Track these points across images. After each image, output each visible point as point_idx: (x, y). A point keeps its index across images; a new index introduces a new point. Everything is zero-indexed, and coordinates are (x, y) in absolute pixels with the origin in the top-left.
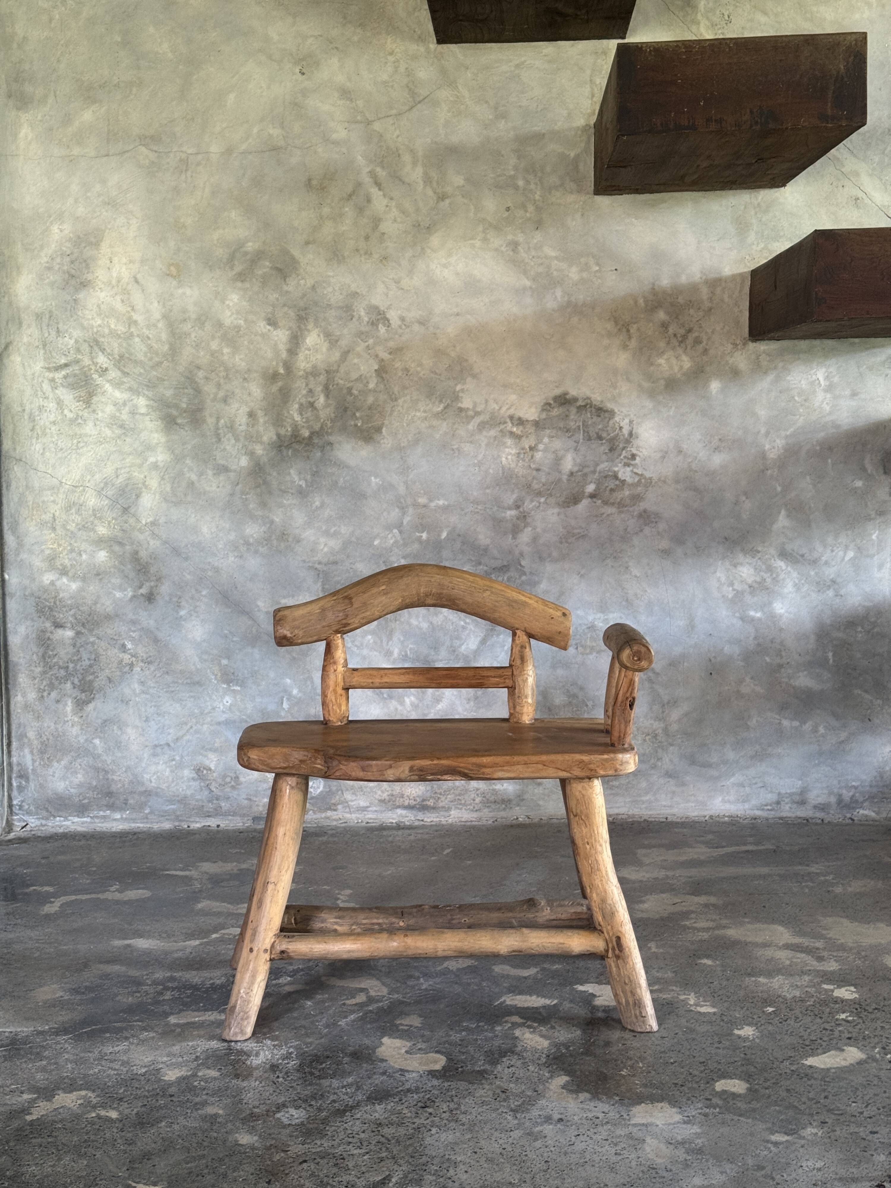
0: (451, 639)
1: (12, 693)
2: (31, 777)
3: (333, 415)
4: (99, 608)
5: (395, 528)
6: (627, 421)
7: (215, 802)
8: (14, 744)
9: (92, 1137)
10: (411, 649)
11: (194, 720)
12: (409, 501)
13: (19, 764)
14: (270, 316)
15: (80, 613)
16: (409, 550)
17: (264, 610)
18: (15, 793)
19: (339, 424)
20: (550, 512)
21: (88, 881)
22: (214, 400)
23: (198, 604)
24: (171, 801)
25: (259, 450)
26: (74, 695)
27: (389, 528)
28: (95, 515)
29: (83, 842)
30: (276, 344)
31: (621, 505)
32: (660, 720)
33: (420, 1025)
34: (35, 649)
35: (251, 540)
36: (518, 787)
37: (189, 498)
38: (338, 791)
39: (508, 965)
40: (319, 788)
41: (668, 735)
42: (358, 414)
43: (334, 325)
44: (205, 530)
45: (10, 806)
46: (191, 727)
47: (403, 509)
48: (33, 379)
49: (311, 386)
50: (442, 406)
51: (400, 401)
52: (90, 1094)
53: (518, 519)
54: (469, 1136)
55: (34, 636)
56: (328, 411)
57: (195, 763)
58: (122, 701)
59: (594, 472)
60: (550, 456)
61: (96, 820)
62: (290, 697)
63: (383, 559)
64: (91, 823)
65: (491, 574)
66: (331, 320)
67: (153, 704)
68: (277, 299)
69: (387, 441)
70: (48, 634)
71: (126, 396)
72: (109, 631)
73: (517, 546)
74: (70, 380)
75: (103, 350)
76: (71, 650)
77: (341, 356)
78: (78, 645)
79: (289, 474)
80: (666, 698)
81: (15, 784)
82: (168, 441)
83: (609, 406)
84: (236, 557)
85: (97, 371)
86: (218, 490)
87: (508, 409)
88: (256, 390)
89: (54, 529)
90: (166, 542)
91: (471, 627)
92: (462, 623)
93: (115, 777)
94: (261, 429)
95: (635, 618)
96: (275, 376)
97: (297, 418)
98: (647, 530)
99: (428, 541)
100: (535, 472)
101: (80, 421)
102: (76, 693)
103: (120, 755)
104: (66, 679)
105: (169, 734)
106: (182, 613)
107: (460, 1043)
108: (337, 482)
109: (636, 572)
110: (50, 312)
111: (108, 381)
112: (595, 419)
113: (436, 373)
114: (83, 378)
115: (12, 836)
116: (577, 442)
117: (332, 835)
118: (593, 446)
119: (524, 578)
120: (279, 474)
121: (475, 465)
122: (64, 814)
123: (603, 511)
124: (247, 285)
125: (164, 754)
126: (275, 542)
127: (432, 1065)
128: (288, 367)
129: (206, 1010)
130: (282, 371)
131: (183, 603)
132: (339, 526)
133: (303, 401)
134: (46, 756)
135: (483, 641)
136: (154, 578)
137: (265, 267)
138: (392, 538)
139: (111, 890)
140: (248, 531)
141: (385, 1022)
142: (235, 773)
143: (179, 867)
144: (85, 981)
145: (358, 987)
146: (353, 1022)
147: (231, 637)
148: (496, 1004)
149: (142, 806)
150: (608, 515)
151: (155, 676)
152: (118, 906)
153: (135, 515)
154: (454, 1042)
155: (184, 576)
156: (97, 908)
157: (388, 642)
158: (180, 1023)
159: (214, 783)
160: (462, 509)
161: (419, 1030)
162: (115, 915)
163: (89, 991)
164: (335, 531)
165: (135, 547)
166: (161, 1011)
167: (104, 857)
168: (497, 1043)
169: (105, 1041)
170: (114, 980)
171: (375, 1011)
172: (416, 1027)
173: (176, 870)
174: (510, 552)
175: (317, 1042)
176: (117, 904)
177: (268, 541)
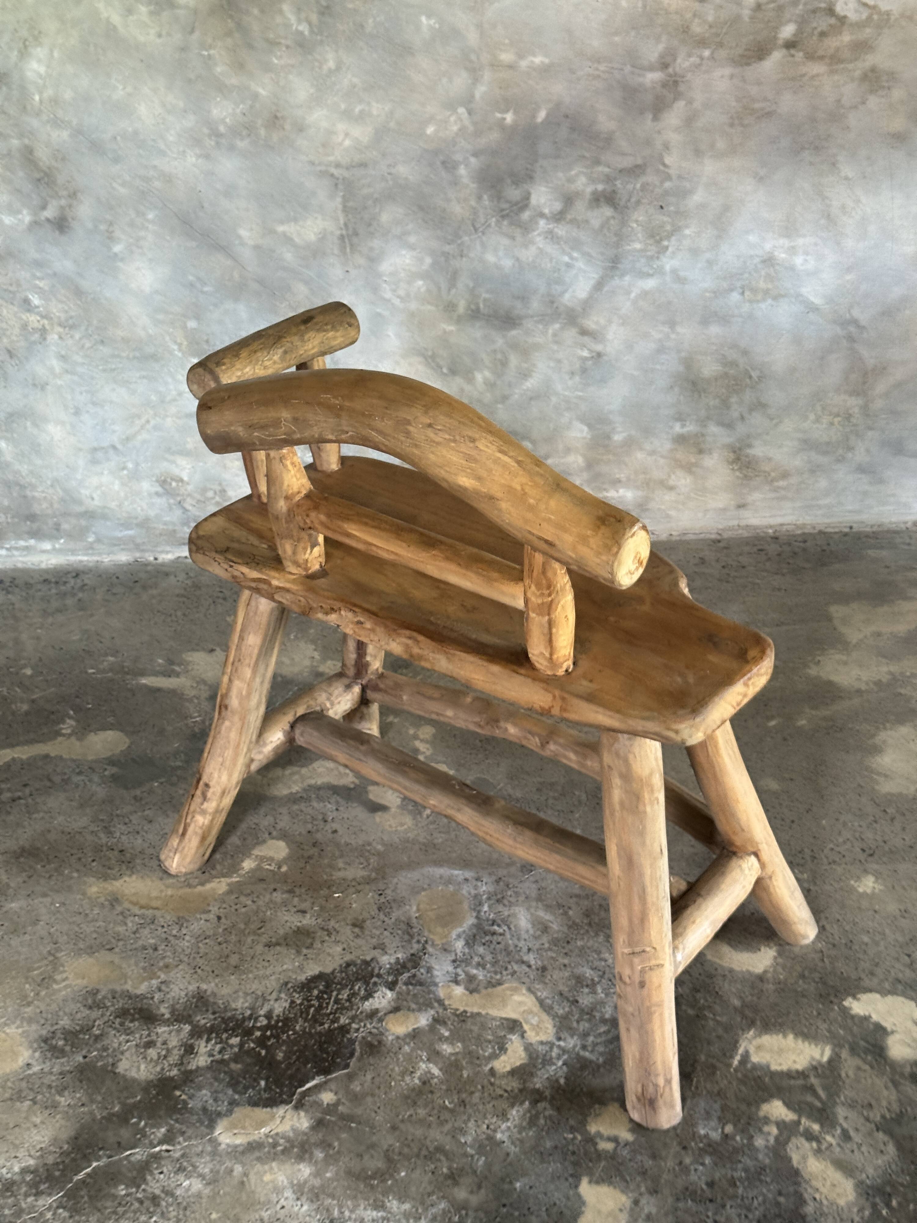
0: (548, 284)
5: (463, 104)
10: (485, 300)
11: (151, 412)
12: (485, 58)
16: (483, 142)
17: (251, 243)
20: (718, 73)
21: (25, 707)
23: (142, 233)
24: (126, 525)
27: (451, 106)
31: (835, 59)
32: (858, 394)
33: (630, 1138)
35: (222, 129)
36: (640, 493)
37: (111, 55)
39: (723, 939)
41: (868, 415)
44: (143, 110)
46: (148, 422)
47: (475, 72)
53: (664, 85)
57: (157, 471)
58: (34, 385)
59: (795, 3)
61: (16, 553)
63: (441, 158)
64: (7, 556)
65: (615, 179)
67: (84, 388)
72: (1, 279)
73: (659, 132)
79: (281, 12)
80: (870, 362)
84: (199, 156)
86: (158, 41)
90: (79, 132)
91: (580, 264)
92: (566, 259)
93: (36, 494)
95: (838, 243)
98: (873, 102)
99: (515, 126)
100: (697, 5)
103: (39, 462)
105: (114, 432)
106: (117, 248)
108: (362, 26)
109: (847, 170)
119: (667, 185)
120: (262, 11)
123: (805, 70)
125: (108, 460)
126: (262, 132)
129: (272, 1102)
131: (118, 234)
132: (369, 103)
135: (599, 286)
136: (65, 193)
138: (455, 122)
139: (64, 731)
140: (216, 112)
141: (572, 1130)
142: (220, 484)
143: (159, 665)
144: (61, 1013)
145: (504, 1016)
146: (520, 1133)
147: (198, 285)
148: (736, 1062)
149: (82, 533)
150: (813, 77)
151: (83, 347)
152: (83, 778)
153: (23, 88)
154: (699, 1192)
155: (113, 188)
156: (48, 784)
157: (449, 290)
158: (236, 1146)
159: (189, 500)
160: (572, 71)
161: (634, 1151)
162: (82, 806)
163: (72, 1046)
164: (362, 112)
165: (26, 141)
166: (199, 1105)
167: (38, 638)
168: (769, 1191)
169: (120, 1210)
170: (107, 1008)
171: (547, 1093)
172: (626, 1144)
173: (156, 674)
174: (648, 142)
175: (474, 1200)
176: (80, 773)
177: (249, 128)
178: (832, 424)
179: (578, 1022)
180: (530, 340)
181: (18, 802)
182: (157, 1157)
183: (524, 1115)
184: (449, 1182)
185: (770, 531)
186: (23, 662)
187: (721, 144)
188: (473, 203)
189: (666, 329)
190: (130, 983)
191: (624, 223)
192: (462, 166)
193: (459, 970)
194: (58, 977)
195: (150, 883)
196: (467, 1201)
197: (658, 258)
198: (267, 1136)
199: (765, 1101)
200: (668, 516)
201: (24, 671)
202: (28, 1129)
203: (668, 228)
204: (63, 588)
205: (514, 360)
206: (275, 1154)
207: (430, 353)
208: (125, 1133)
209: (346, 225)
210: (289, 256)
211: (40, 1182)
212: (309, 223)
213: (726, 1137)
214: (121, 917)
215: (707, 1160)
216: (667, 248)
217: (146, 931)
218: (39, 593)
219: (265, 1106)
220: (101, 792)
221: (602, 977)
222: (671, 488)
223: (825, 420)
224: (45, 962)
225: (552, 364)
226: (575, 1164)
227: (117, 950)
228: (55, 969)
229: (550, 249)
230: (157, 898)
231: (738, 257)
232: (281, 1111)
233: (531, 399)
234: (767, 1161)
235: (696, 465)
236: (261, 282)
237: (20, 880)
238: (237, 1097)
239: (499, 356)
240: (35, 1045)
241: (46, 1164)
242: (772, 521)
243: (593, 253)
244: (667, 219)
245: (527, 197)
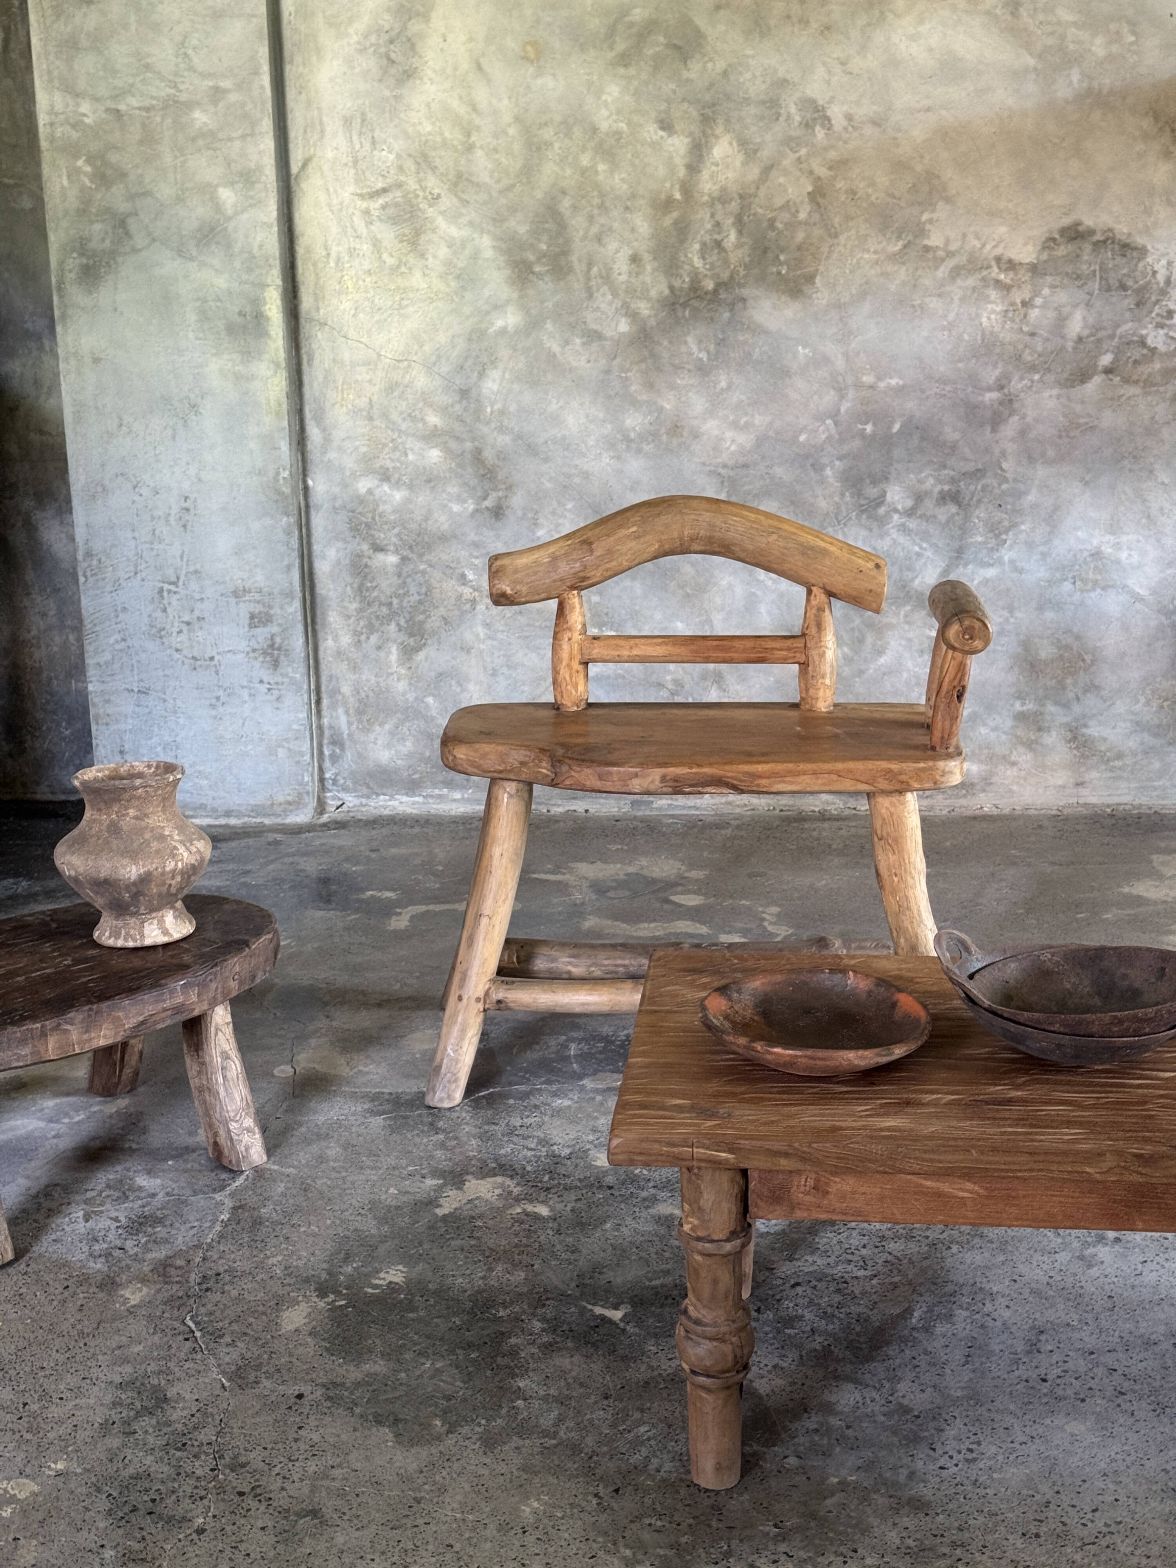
0: (901, 570)
1: (321, 635)
2: (347, 743)
3: (747, 259)
4: (430, 525)
5: (830, 417)
6: (1164, 262)
8: (325, 702)
9: (524, 1241)
12: (850, 380)
13: (331, 727)
14: (663, 115)
15: (406, 532)
16: (846, 448)
18: (327, 764)
19: (756, 271)
20: (1046, 394)
21: (437, 886)
22: (585, 238)
25: (644, 309)
26: (400, 640)
27: (820, 418)
28: (424, 400)
29: (417, 830)
30: (671, 158)
31: (1148, 383)
34: (349, 579)
35: (632, 435)
37: (549, 376)
42: (782, 258)
43: (753, 129)
44: (571, 420)
45: (322, 780)
47: (841, 391)
48: (341, 210)
49: (718, 217)
50: (900, 244)
51: (842, 239)
52: (508, 1181)
53: (1001, 403)
54: (1002, 1258)
55: (347, 561)
56: (740, 253)
58: (462, 649)
59: (1112, 337)
60: (1051, 314)
61: (430, 801)
63: (811, 461)
64: (423, 803)
65: (960, 481)
66: (748, 121)
67: (502, 652)
68: (674, 92)
69: (821, 296)
70: (365, 560)
71: (465, 233)
72: (444, 557)
73: (997, 442)
74: (391, 211)
75: (434, 169)
76: (395, 581)
77: (762, 173)
78: (405, 574)
79: (686, 343)
81: (327, 752)
82: (521, 297)
83: (1140, 240)
84: (612, 458)
85: (425, 198)
86: (588, 365)
87: (995, 247)
88: (643, 226)
89: (371, 418)
90: (519, 437)
91: (929, 553)
92: (917, 549)
94: (648, 279)
95: (1158, 541)
96: (668, 204)
97: (698, 263)
99: (874, 435)
100: (1028, 338)
101: (403, 269)
102: (402, 637)
104: (389, 618)
108: (750, 354)
109: (1164, 477)
110: (363, 114)
111: (441, 213)
112: (1118, 259)
113: (894, 197)
114: (408, 208)
115: (325, 818)
116: (1091, 294)
117: (738, 827)
118: (1114, 300)
119: (1005, 486)
120: (671, 343)
121: (943, 328)
122: (390, 791)
123: (1122, 392)
124: (632, 71)
126: (664, 438)
128: (687, 189)
130: (678, 196)
131: (541, 520)
132: (752, 416)
133: (707, 238)
134: (365, 718)
136: (503, 486)
137: (657, 44)
138: (824, 432)
140: (629, 422)
143: (549, 867)
150: (1129, 398)
151: (504, 617)
153: (478, 401)
155: (542, 483)
160: (923, 391)
164: (746, 422)
165: (477, 444)
166: (571, 1070)
169: (510, 1110)
174: (987, 450)
177: (654, 435)
178: (1162, 707)
180: (885, 621)
182: (538, 1090)
185: (1108, 809)
186: (436, 863)
187: (1051, 453)
188: (837, 499)
189: (1007, 614)
191: (967, 518)
192: (829, 468)
197: (997, 550)
200: (1011, 791)
201: (436, 867)
203: (1006, 523)
205: (870, 639)
216: (1005, 541)
222: (1014, 764)
223: (1155, 703)
229: (902, 540)
231: (1069, 551)
233: (885, 674)
235: (1036, 742)
239: (857, 634)
242: (1109, 800)
243: (940, 544)
244: (1004, 516)
245: (884, 494)
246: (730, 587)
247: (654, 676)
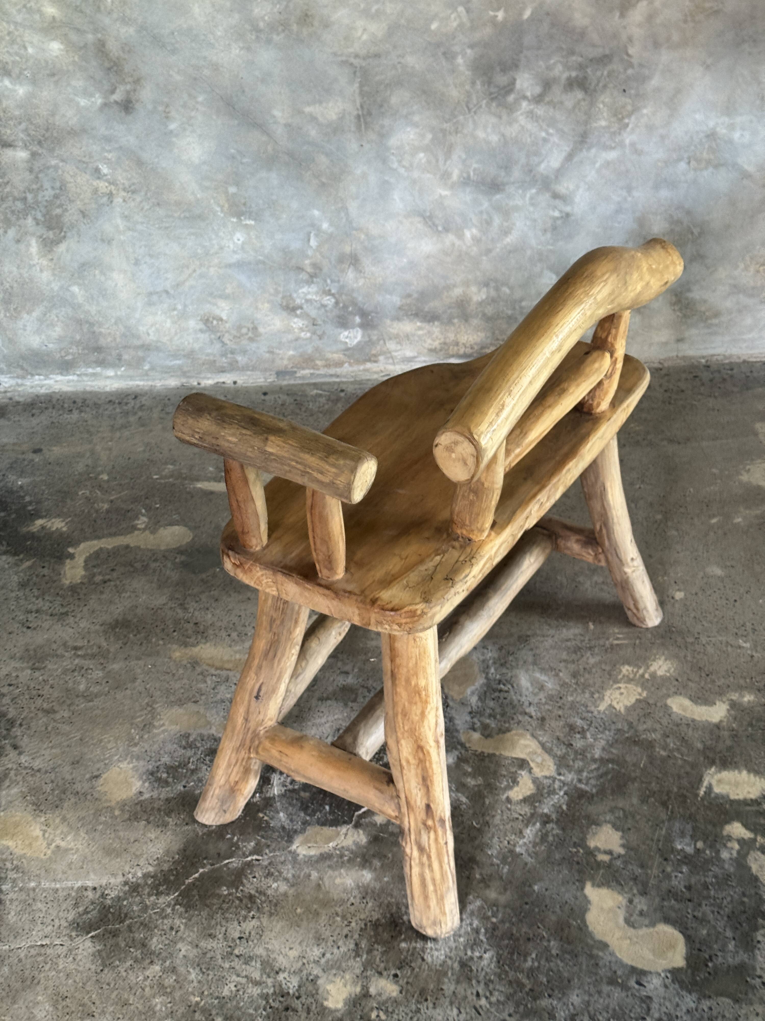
0: (528, 156)
4: (58, 120)
5: (462, 4)
7: (229, 356)
10: (475, 170)
11: (198, 263)
15: (33, 127)
16: (477, 36)
17: (282, 121)
21: (106, 506)
23: (193, 114)
24: (175, 356)
26: (38, 234)
27: (453, 5)
33: (622, 851)
35: (261, 24)
38: (379, 340)
39: (685, 696)
40: (355, 337)
44: (196, 9)
46: (195, 271)
57: (202, 313)
58: (103, 240)
61: (85, 378)
62: (319, 230)
63: (442, 50)
64: (78, 381)
65: (587, 67)
67: (143, 243)
72: (76, 152)
73: (625, 27)
76: (28, 176)
78: (37, 170)
84: (241, 49)
90: (143, 28)
91: (555, 139)
92: (543, 134)
93: (103, 330)
99: (505, 22)
102: (40, 230)
103: (105, 304)
104: (25, 213)
105: (167, 279)
106: (172, 126)
107: (687, 895)
119: (630, 71)
122: (44, 372)
125: (161, 302)
126: (295, 27)
127: (670, 954)
129: (336, 823)
131: (173, 114)
135: (570, 157)
136: (130, 79)
138: (455, 19)
139: (139, 526)
140: (257, 11)
141: (575, 845)
142: (253, 323)
143: (211, 472)
144: (162, 752)
145: (514, 756)
146: (534, 847)
147: (239, 158)
148: (702, 792)
149: (139, 362)
151: (142, 209)
152: (158, 564)
154: (680, 893)
155: (171, 76)
156: (132, 569)
157: (445, 161)
158: (311, 857)
159: (227, 335)
161: (626, 863)
162: (159, 587)
163: (174, 778)
164: (377, 11)
165: (99, 36)
166: (279, 825)
167: (110, 449)
168: (735, 892)
169: (225, 906)
170: (198, 748)
171: (554, 816)
172: (619, 856)
173: (208, 479)
174: (615, 36)
175: (503, 899)
176: (156, 560)
177: (285, 25)
178: (758, 272)
179: (573, 761)
180: (511, 203)
181: (108, 584)
182: (249, 865)
183: (537, 833)
184: (482, 885)
185: (703, 361)
186: (100, 469)
187: (676, 37)
188: (468, 87)
189: (624, 193)
190: (214, 728)
191: (592, 104)
192: (460, 57)
193: (475, 720)
194: (156, 724)
195: (221, 649)
196: (497, 900)
197: (620, 134)
198: (335, 849)
199: (728, 822)
201: (101, 477)
202: (146, 843)
203: (629, 108)
204: (125, 408)
205: (497, 220)
206: (343, 863)
207: (428, 214)
208: (223, 846)
209: (362, 107)
210: (313, 133)
211: (160, 885)
212: (330, 105)
213: (698, 851)
214: (200, 677)
215: (685, 869)
216: (627, 125)
217: (222, 688)
218: (106, 412)
219: (331, 825)
220: (175, 576)
221: (590, 725)
223: (752, 269)
224: (145, 712)
225: (528, 223)
226: (580, 872)
227: (201, 702)
228: (153, 718)
229: (530, 126)
230: (228, 661)
231: (686, 133)
232: (343, 829)
233: (510, 252)
234: (732, 870)
236: (291, 154)
237: (118, 646)
238: (308, 818)
239: (485, 216)
240: (144, 777)
241: (162, 871)
242: (705, 353)
243: (566, 129)
244: (628, 101)
245: (513, 82)
246: (364, 176)
247: (294, 261)
